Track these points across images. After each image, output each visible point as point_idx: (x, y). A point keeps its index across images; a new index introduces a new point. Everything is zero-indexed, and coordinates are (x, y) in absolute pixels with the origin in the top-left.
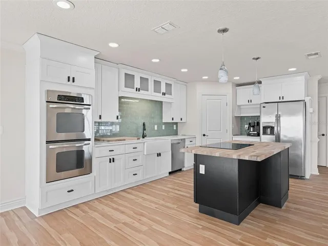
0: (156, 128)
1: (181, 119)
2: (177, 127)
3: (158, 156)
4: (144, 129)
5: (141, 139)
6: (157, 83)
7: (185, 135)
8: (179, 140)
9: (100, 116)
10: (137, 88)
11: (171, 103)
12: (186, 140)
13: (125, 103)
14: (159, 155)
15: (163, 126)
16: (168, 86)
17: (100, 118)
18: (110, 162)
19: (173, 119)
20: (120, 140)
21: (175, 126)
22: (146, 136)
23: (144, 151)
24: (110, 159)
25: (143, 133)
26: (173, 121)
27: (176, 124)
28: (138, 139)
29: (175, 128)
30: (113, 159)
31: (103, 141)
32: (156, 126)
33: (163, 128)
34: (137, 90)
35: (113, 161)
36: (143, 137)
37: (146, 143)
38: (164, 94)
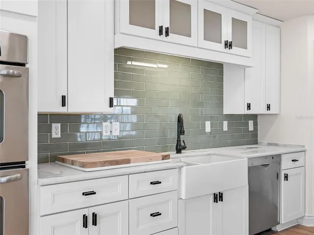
0: (208, 129)
1: (269, 107)
2: (256, 125)
3: (215, 200)
4: (181, 131)
5: (173, 154)
6: (212, 19)
7: (277, 145)
8: (266, 157)
9: (64, 98)
10: (161, 28)
11: (243, 68)
12: (284, 157)
13: (133, 69)
14: (218, 197)
15: (225, 123)
16: (239, 25)
17: (64, 104)
18: (85, 225)
19: (249, 107)
20: (117, 162)
21: (251, 123)
22: (184, 148)
23: (178, 191)
24: (85, 218)
25: (179, 141)
26: (249, 112)
27: (254, 117)
28: (165, 158)
29: (251, 128)
30: (95, 216)
31: (73, 163)
32: (208, 124)
33: (225, 128)
34: (161, 33)
35: (95, 223)
36: (179, 151)
37: (184, 169)
38: (228, 45)
